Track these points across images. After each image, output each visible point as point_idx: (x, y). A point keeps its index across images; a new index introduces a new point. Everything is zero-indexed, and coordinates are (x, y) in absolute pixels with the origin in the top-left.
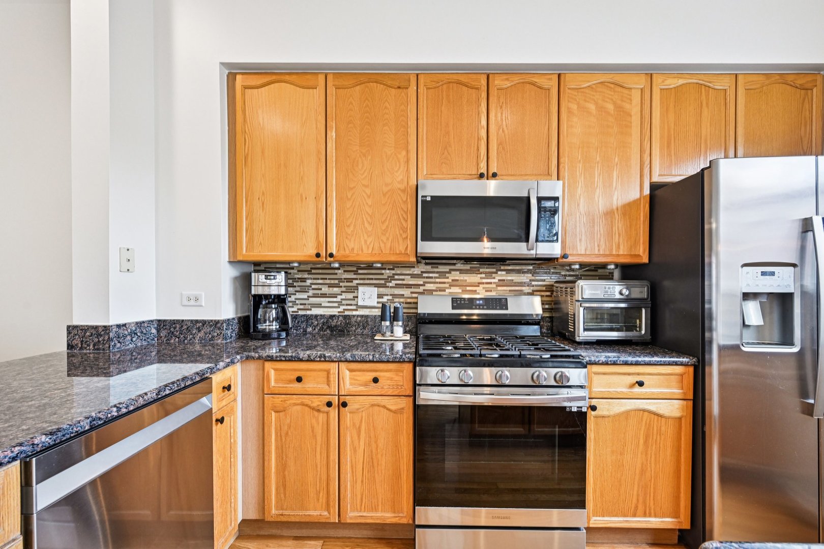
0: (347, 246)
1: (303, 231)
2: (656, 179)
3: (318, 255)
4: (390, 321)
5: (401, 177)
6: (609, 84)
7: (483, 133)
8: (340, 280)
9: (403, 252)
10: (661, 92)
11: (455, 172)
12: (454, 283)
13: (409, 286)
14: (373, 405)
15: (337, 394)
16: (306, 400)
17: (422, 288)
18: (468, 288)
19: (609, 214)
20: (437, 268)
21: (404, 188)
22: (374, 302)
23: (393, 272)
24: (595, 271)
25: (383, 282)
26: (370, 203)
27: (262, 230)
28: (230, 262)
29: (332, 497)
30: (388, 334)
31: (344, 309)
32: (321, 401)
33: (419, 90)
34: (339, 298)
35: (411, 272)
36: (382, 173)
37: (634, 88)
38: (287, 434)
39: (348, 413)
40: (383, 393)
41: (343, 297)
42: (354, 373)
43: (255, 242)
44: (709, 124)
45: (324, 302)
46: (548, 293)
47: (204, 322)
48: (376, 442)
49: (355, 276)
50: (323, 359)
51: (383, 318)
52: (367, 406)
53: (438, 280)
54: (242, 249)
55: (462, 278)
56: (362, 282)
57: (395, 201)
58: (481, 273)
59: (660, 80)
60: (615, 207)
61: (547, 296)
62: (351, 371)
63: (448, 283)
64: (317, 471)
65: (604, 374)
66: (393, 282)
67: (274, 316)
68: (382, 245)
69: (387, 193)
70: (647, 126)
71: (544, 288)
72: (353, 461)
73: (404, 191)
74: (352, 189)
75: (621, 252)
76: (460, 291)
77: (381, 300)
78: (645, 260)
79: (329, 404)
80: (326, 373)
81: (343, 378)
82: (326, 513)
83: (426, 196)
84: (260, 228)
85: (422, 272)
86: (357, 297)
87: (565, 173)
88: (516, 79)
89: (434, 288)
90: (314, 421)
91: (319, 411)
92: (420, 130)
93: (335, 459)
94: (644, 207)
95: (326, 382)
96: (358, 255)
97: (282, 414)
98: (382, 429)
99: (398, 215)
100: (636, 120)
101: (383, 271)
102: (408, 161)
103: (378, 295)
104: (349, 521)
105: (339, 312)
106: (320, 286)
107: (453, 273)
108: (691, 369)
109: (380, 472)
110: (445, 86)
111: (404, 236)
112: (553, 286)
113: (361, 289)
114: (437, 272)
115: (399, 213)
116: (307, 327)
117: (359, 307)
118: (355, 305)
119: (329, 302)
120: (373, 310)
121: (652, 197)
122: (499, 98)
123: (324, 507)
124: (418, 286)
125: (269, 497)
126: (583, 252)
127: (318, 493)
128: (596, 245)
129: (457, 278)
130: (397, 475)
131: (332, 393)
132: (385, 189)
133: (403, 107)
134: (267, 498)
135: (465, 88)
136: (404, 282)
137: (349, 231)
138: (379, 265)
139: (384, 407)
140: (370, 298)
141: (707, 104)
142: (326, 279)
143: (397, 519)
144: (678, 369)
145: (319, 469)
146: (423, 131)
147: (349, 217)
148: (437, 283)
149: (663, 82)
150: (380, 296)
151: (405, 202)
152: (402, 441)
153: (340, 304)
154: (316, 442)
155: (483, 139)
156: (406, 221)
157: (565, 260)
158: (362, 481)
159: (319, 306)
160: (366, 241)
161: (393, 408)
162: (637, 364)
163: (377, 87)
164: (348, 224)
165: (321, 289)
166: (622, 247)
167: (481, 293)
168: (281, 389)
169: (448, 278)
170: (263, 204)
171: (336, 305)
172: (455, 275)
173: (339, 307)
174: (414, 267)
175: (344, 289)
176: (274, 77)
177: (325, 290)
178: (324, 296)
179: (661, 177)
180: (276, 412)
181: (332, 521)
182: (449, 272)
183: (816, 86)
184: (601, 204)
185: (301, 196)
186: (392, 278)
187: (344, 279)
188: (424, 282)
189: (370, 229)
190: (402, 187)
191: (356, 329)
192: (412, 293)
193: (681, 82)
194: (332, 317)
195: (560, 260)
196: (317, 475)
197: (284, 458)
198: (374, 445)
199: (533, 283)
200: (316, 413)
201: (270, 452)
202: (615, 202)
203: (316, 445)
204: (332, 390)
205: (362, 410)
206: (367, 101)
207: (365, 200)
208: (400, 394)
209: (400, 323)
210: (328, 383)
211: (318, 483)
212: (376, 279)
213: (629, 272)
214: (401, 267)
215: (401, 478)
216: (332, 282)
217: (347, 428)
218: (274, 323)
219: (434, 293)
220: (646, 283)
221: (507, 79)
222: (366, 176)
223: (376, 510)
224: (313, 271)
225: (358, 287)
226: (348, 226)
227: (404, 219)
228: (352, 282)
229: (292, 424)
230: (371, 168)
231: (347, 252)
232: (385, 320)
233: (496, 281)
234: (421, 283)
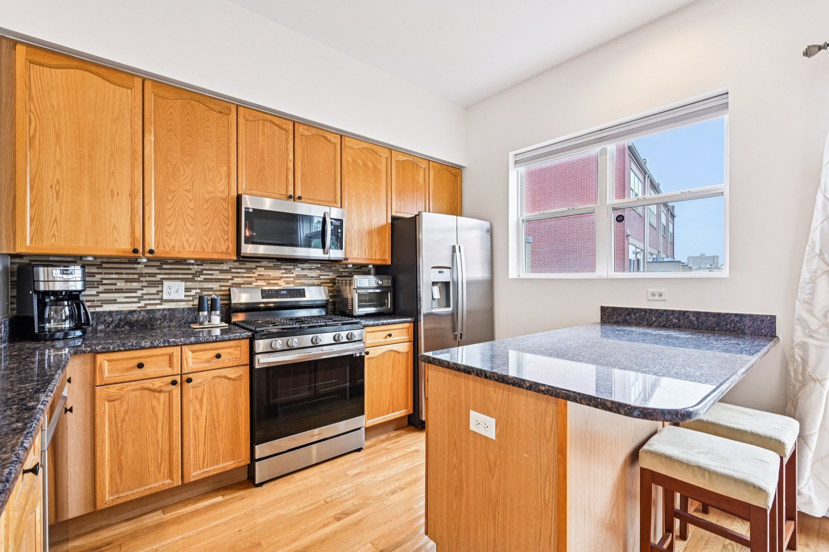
0: (167, 243)
1: (114, 226)
2: (394, 214)
3: (135, 251)
4: (208, 311)
5: (222, 188)
7: (291, 165)
8: (141, 275)
9: (225, 251)
10: (396, 162)
11: (269, 191)
12: (260, 277)
13: (218, 280)
14: (214, 377)
15: (180, 373)
16: (147, 384)
17: (230, 282)
18: (272, 282)
19: (370, 233)
20: (245, 264)
21: (225, 198)
22: (181, 295)
23: (202, 267)
24: (362, 269)
25: (191, 276)
26: (192, 207)
27: (56, 220)
29: (175, 464)
30: (206, 323)
31: (145, 304)
32: (163, 382)
33: (239, 120)
34: (139, 293)
35: (220, 268)
36: (204, 182)
37: (383, 156)
38: (124, 420)
39: (191, 389)
40: (224, 366)
41: (145, 291)
42: (196, 353)
43: (45, 234)
45: (120, 297)
46: (331, 285)
48: (217, 407)
49: (158, 271)
50: (167, 344)
51: (200, 308)
52: (209, 379)
54: (25, 240)
55: (266, 273)
56: (167, 276)
57: (216, 208)
58: (281, 269)
59: (396, 155)
60: (373, 229)
61: (330, 286)
62: (193, 352)
63: (254, 277)
64: (158, 446)
65: (372, 332)
66: (201, 276)
67: (68, 313)
68: (204, 245)
69: (208, 200)
70: (389, 181)
71: (328, 281)
72: (196, 428)
73: (224, 200)
74: (173, 191)
75: (377, 258)
76: (265, 284)
77: (188, 293)
78: (389, 263)
79: (174, 383)
80: (168, 357)
81: (186, 359)
82: (169, 481)
83: (248, 208)
84: (53, 219)
85: (230, 268)
86: (162, 291)
87: (345, 203)
88: (314, 131)
89: (242, 282)
90: (155, 402)
91: (160, 391)
92: (240, 152)
93: (178, 431)
94: (389, 230)
95: (168, 365)
96: (179, 252)
97: (116, 402)
98: (223, 395)
99: (220, 220)
100: (384, 175)
101: (191, 267)
102: (229, 175)
103: (185, 289)
104: (192, 480)
105: (139, 307)
106: (114, 282)
107: (259, 269)
108: (412, 324)
109: (221, 431)
110: (260, 122)
111: (226, 237)
112: (335, 279)
113: (166, 283)
114: (245, 268)
115: (221, 219)
116: (97, 325)
117: (162, 301)
118: (158, 299)
119: (126, 297)
120: (181, 303)
121: (392, 224)
122: (302, 142)
123: (166, 475)
124: (227, 280)
125: (102, 486)
126: (356, 257)
127: (159, 466)
128: (363, 252)
129: (262, 273)
130: (236, 430)
131: (175, 373)
132: (208, 196)
133: (223, 129)
134: (100, 487)
135: (276, 128)
136: (213, 277)
137: (170, 230)
138: (193, 261)
139: (225, 377)
140: (177, 291)
142: (122, 274)
143: (237, 464)
144: (407, 325)
145: (160, 444)
146: (242, 153)
147: (169, 217)
148: (245, 277)
149: (397, 156)
150: (187, 290)
151: (227, 209)
152: (240, 402)
153: (141, 299)
154: (157, 420)
155: (291, 169)
156: (228, 225)
157: (346, 262)
158: (205, 443)
159: (114, 302)
160: (187, 240)
161: (232, 376)
162: (388, 324)
163: (199, 106)
164: (168, 224)
165: (116, 284)
167: (282, 285)
168: (117, 378)
169: (254, 273)
170: (58, 193)
171: (136, 300)
172: (261, 271)
173: (140, 302)
174: (223, 263)
175: (145, 284)
176: (75, 63)
177: (121, 285)
178: (119, 291)
179: (396, 213)
180: (109, 401)
181: (175, 485)
182: (255, 269)
184: (366, 225)
185: (112, 191)
186: (200, 273)
187: (145, 273)
188: (232, 277)
189: (192, 229)
190: (223, 196)
191: (161, 323)
192: (220, 286)
193: (405, 158)
194: (131, 312)
195: (343, 262)
196: (158, 450)
197: (120, 444)
198: (215, 410)
199: (321, 277)
200: (157, 394)
201: (103, 442)
202: (373, 225)
203: (157, 422)
204: (176, 370)
205: (204, 383)
206: (188, 116)
207: (187, 203)
208: (239, 364)
209: (218, 312)
210: (171, 365)
211: (159, 456)
212: (182, 274)
213: (380, 270)
214: (210, 263)
215: (239, 431)
216: (131, 276)
217: (190, 401)
218: (68, 322)
219: (242, 286)
220: (390, 277)
221: (307, 130)
222: (188, 183)
223: (218, 463)
224: (104, 265)
225: (162, 281)
226: (169, 225)
227: (225, 223)
228: (156, 276)
229: (129, 410)
230: (193, 176)
231: (168, 249)
232: (203, 310)
233: (294, 275)
234: (230, 277)
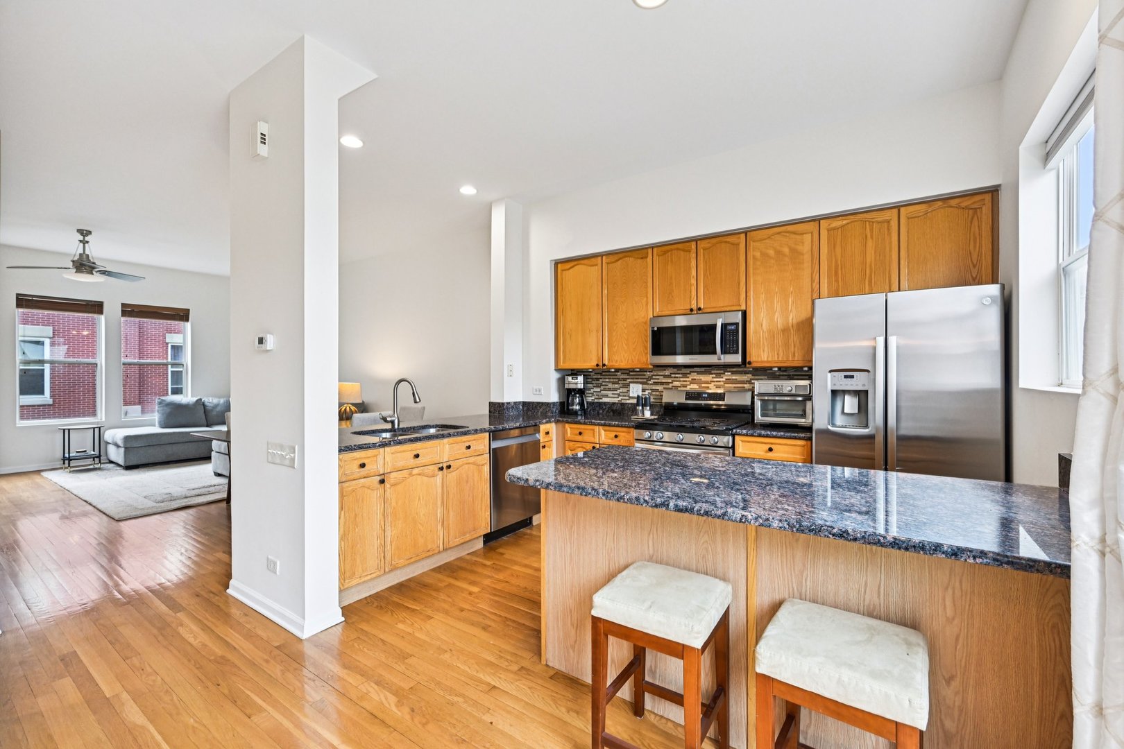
0: (614, 360)
1: (590, 351)
3: (597, 365)
4: (643, 406)
5: (644, 314)
6: (785, 234)
7: (694, 281)
8: (619, 379)
9: (645, 362)
10: (828, 233)
12: (693, 381)
13: (662, 383)
17: (671, 385)
19: (785, 330)
22: (639, 394)
23: (652, 373)
25: (645, 380)
26: (626, 332)
28: (555, 370)
30: (640, 415)
31: (621, 399)
32: (591, 447)
33: (653, 258)
34: (618, 392)
36: (633, 313)
37: (806, 233)
41: (621, 391)
42: (607, 432)
44: (873, 252)
45: (610, 394)
47: (543, 403)
49: (628, 377)
50: (590, 423)
51: (638, 404)
53: (682, 379)
54: (560, 361)
55: (699, 378)
56: (632, 380)
57: (639, 330)
58: (712, 374)
59: (826, 224)
60: (790, 325)
62: (605, 431)
63: (688, 381)
66: (651, 380)
67: (578, 401)
70: (816, 261)
73: (645, 323)
76: (695, 387)
77: (644, 393)
80: (592, 431)
81: (601, 435)
83: (654, 328)
84: (569, 350)
86: (629, 391)
87: (751, 303)
89: (676, 385)
92: (655, 283)
96: (619, 364)
100: (807, 257)
101: (645, 373)
102: (647, 304)
103: (642, 389)
105: (618, 401)
106: (607, 383)
107: (694, 375)
108: (809, 442)
111: (646, 352)
113: (631, 385)
115: (643, 337)
116: (600, 410)
117: (630, 398)
118: (627, 396)
119: (613, 394)
122: (704, 256)
124: (668, 383)
126: (766, 359)
128: (776, 354)
129: (695, 378)
131: (596, 443)
132: (635, 323)
133: (644, 270)
135: (682, 253)
136: (659, 381)
137: (615, 350)
140: (637, 391)
141: (872, 237)
144: (800, 442)
147: (615, 342)
148: (680, 381)
149: (828, 224)
150: (644, 390)
153: (619, 395)
155: (693, 285)
159: (607, 396)
160: (624, 356)
162: (768, 437)
164: (614, 345)
165: (608, 385)
166: (797, 355)
168: (572, 438)
169: (689, 378)
170: (571, 336)
171: (617, 396)
173: (619, 398)
175: (621, 386)
177: (610, 386)
178: (610, 390)
182: (691, 375)
183: (984, 204)
184: (779, 322)
185: (589, 330)
186: (651, 378)
187: (622, 378)
189: (626, 348)
190: (643, 320)
191: (628, 412)
192: (662, 388)
194: (614, 404)
202: (790, 321)
206: (625, 269)
207: (623, 330)
209: (648, 408)
210: (594, 437)
212: (640, 379)
216: (615, 380)
218: (578, 406)
219: (679, 389)
220: (809, 382)
221: (709, 243)
222: (624, 316)
224: (604, 374)
225: (629, 384)
226: (615, 347)
228: (626, 381)
230: (627, 311)
231: (614, 363)
232: (639, 406)
233: (724, 379)
234: (670, 381)
